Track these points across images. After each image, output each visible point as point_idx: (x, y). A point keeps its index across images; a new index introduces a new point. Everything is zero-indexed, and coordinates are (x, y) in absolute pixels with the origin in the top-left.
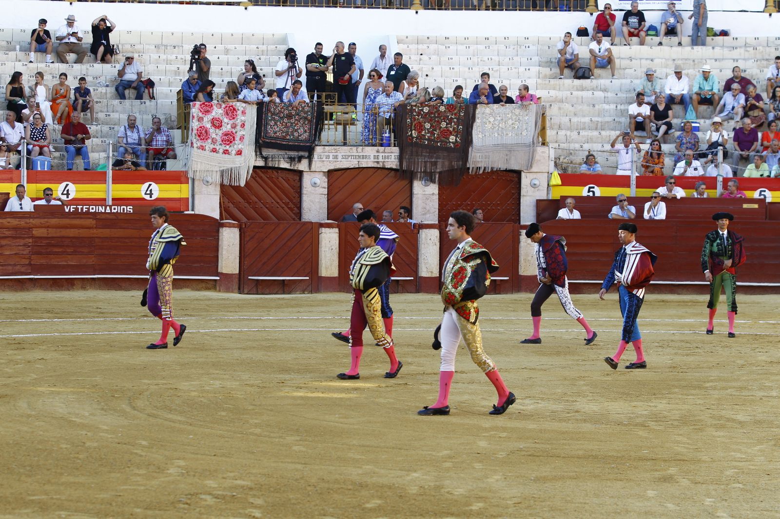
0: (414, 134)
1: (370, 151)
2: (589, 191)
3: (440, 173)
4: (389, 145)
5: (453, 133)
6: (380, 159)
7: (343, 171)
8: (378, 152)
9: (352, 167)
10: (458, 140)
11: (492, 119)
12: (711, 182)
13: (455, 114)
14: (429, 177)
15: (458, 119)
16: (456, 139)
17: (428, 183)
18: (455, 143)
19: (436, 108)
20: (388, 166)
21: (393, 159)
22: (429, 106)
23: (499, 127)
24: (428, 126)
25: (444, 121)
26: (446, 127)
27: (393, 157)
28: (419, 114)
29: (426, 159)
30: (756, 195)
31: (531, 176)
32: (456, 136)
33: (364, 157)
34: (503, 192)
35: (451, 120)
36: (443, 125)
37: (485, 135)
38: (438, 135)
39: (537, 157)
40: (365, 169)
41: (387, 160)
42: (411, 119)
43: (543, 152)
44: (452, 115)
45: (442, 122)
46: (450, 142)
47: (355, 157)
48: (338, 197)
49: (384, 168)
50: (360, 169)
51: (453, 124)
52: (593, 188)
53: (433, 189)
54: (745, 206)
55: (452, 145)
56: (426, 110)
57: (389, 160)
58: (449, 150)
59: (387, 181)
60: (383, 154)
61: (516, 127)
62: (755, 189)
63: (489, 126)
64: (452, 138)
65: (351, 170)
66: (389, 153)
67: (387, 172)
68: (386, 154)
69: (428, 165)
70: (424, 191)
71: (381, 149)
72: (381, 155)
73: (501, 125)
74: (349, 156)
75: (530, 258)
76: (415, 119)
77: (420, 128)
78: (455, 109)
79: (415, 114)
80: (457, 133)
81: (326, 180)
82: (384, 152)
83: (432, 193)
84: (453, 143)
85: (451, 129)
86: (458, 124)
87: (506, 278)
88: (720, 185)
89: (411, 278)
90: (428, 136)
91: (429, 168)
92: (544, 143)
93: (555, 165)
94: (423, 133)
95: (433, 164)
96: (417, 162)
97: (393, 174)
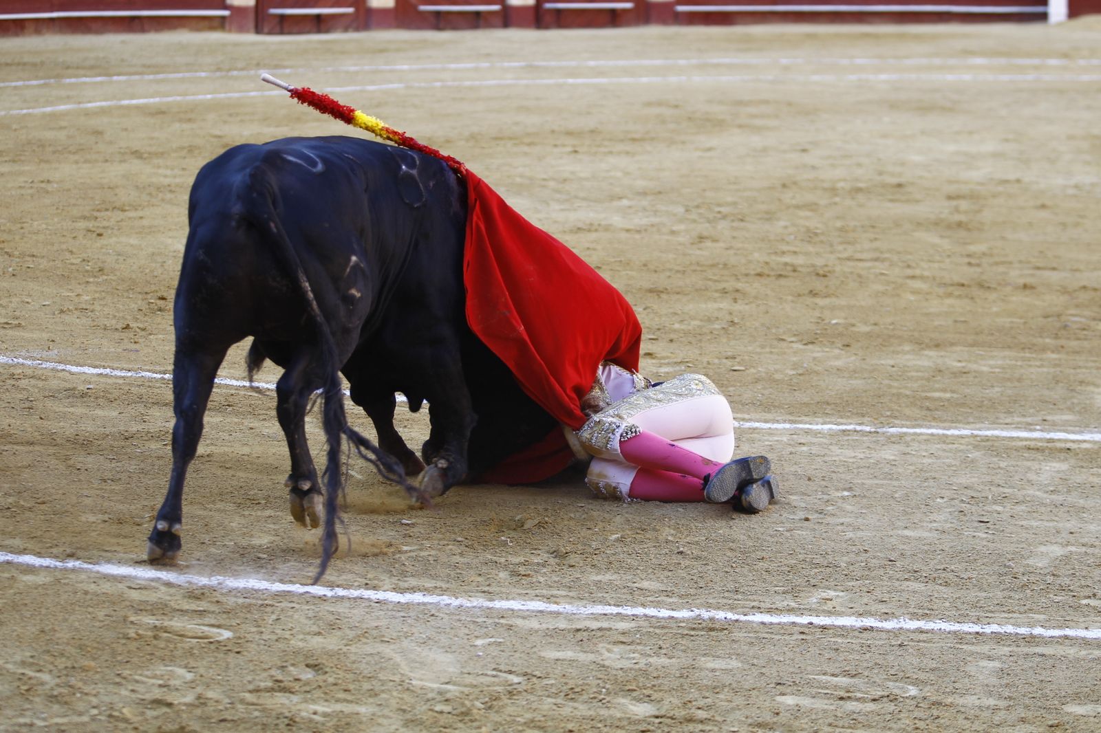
87: (628, 5)
89: (495, 8)
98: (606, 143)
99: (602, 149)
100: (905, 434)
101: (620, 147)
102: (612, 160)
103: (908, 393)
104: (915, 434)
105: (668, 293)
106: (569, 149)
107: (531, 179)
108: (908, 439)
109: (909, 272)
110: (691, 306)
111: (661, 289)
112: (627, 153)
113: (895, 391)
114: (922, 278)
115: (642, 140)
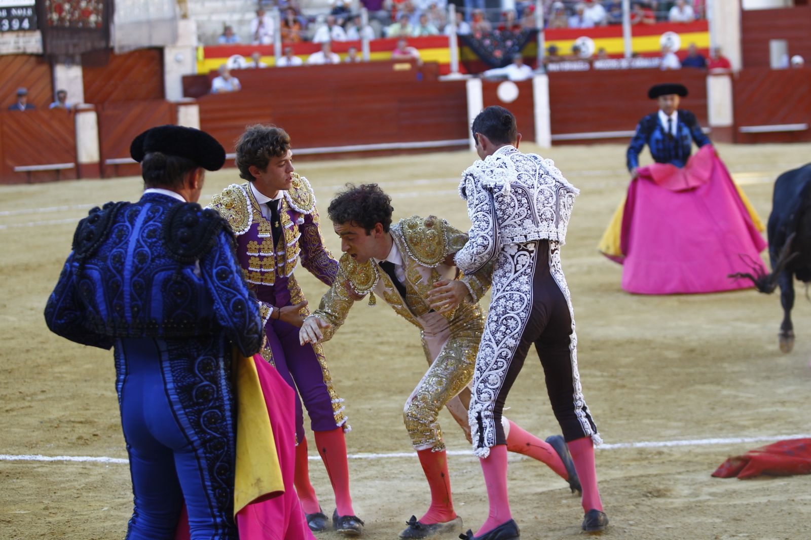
0: (55, 16)
1: (11, 37)
2: (234, 63)
3: (83, 55)
4: (30, 31)
5: (93, 12)
6: (21, 45)
8: (18, 36)
10: (99, 19)
14: (70, 60)
16: (97, 19)
17: (70, 66)
18: (96, 22)
20: (29, 51)
21: (34, 44)
23: (140, 2)
24: (67, 6)
26: (87, 6)
27: (34, 42)
29: (68, 41)
31: (175, 51)
32: (97, 15)
33: (4, 44)
34: (146, 70)
36: (83, 4)
37: (127, 12)
38: (78, 15)
39: (180, 32)
40: (5, 57)
41: (27, 45)
42: (50, 1)
43: (186, 26)
46: (90, 22)
49: (24, 54)
51: (93, 2)
52: (238, 59)
53: (76, 72)
54: (397, 67)
55: (93, 25)
57: (30, 45)
58: (90, 30)
59: (27, 68)
60: (24, 40)
61: (157, 1)
64: (93, 18)
66: (29, 37)
67: (25, 58)
68: (27, 39)
69: (71, 47)
70: (68, 75)
71: (21, 33)
72: (21, 41)
73: (142, 1)
76: (54, 1)
77: (59, 9)
80: (96, 11)
82: (24, 36)
83: (75, 76)
84: (94, 22)
85: (91, 8)
86: (98, 2)
88: (366, 47)
89: (70, 165)
90: (68, 17)
91: (71, 50)
92: (185, 16)
93: (199, 38)
94: (64, 14)
95: (75, 46)
96: (60, 45)
97: (33, 59)
100: (381, 458)
103: (382, 428)
104: (388, 458)
108: (383, 461)
109: (379, 340)
113: (372, 427)
114: (389, 343)
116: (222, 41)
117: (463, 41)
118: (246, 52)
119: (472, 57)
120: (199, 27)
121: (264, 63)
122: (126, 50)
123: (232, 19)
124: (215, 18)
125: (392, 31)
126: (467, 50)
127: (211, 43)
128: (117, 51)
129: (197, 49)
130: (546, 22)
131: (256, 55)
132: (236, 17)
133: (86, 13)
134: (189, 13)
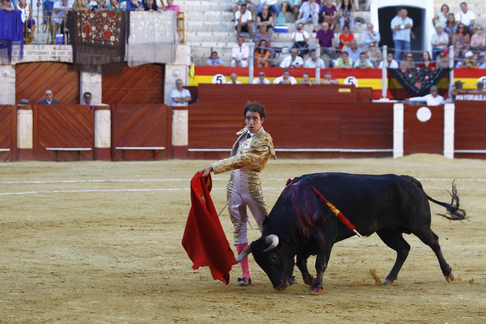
0: (84, 35)
1: (49, 49)
2: (217, 79)
3: (103, 66)
4: (63, 44)
5: (113, 34)
6: (57, 55)
7: (27, 65)
8: (55, 49)
9: (34, 61)
10: (117, 40)
11: (142, 23)
12: (311, 72)
13: (115, 19)
14: (93, 69)
15: (117, 23)
16: (115, 39)
17: (93, 74)
18: (115, 42)
19: (100, 14)
20: (63, 60)
21: (66, 55)
22: (94, 13)
23: (148, 29)
24: (94, 28)
25: (107, 25)
26: (108, 29)
27: (66, 53)
28: (87, 19)
29: (92, 55)
30: (345, 82)
31: (173, 68)
32: (116, 37)
33: (44, 53)
34: (150, 80)
35: (111, 24)
36: (106, 27)
37: (138, 36)
38: (102, 35)
39: (178, 53)
40: (44, 63)
41: (61, 55)
42: (80, 23)
43: (182, 49)
44: (112, 19)
45: (104, 25)
46: (110, 41)
47: (37, 53)
48: (22, 85)
49: (59, 62)
50: (40, 63)
51: (113, 27)
52: (220, 77)
53: (97, 78)
54: (341, 90)
55: (112, 43)
56: (92, 16)
57: (64, 55)
58: (110, 47)
59: (60, 72)
60: (59, 51)
61: (161, 29)
62: (345, 77)
63: (140, 29)
64: (112, 38)
65: (34, 64)
66: (63, 49)
67: (60, 65)
68: (61, 51)
69: (95, 60)
70: (90, 80)
71: (57, 46)
72: (57, 51)
73: (150, 28)
74: (32, 52)
75: (180, 132)
76: (83, 24)
77: (87, 30)
78: (114, 15)
79: (83, 19)
80: (116, 34)
81: (14, 71)
82: (60, 49)
83: (96, 81)
84: (113, 42)
85: (112, 31)
86: (117, 27)
87: (163, 148)
88: (318, 74)
89: (90, 149)
90: (94, 36)
91: (95, 63)
92: (182, 42)
93: (192, 59)
94: (90, 34)
95: (98, 58)
96: (86, 57)
97: (65, 66)
98: (149, 225)
99: (147, 228)
101: (157, 227)
102: (153, 235)
105: (183, 308)
106: (129, 228)
107: (108, 244)
110: (196, 316)
111: (179, 306)
112: (161, 230)
115: (169, 223)
116: (209, 62)
117: (391, 73)
118: (226, 71)
119: (399, 86)
120: (192, 50)
121: (240, 80)
122: (136, 64)
123: (218, 46)
124: (204, 44)
125: (338, 63)
126: (394, 80)
127: (201, 64)
128: (129, 65)
129: (190, 67)
130: (456, 62)
131: (234, 75)
132: (221, 45)
133: (108, 34)
134: (185, 40)
